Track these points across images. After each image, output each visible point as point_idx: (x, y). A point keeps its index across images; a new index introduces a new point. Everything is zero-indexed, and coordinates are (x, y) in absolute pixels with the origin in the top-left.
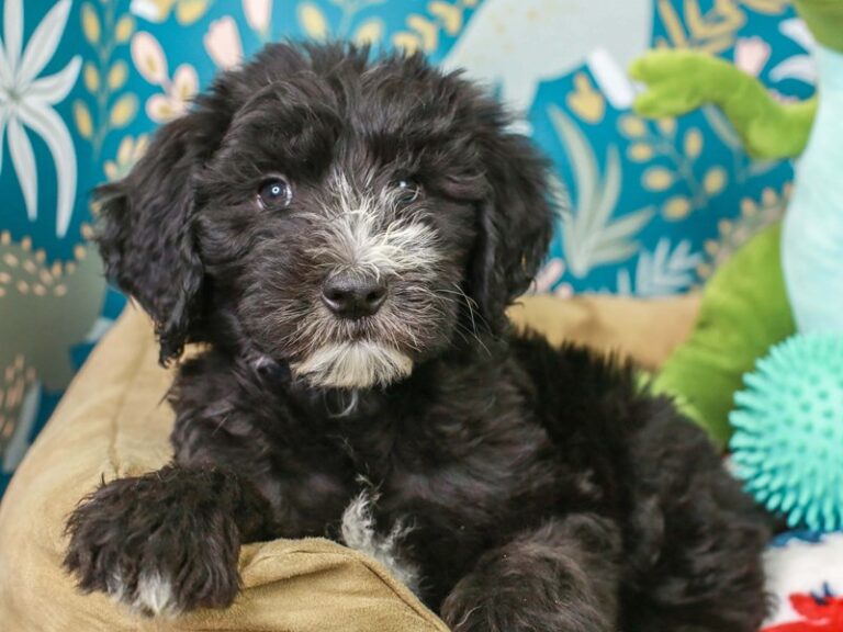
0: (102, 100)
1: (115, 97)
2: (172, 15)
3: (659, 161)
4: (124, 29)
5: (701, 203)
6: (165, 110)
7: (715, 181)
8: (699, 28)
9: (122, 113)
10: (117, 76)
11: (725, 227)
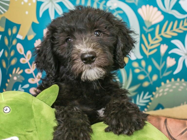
0: (9, 59)
1: (12, 58)
3: (141, 73)
4: (14, 42)
5: (151, 83)
6: (24, 61)
7: (155, 78)
9: (13, 62)
10: (12, 53)
11: (157, 88)
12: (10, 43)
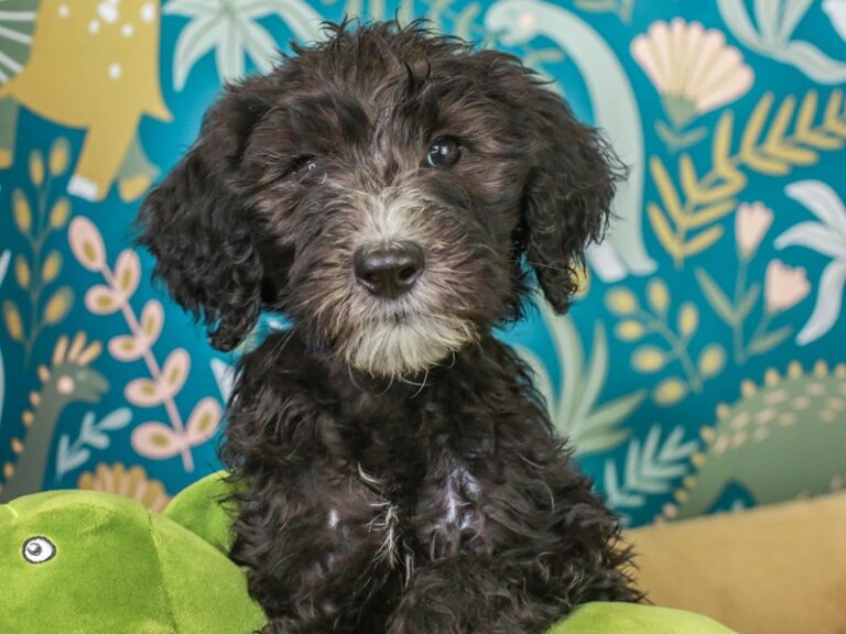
0: (35, 297)
1: (49, 291)
2: (114, 189)
3: (651, 340)
4: (59, 214)
5: (696, 385)
6: (104, 302)
7: (712, 361)
8: (695, 194)
9: (57, 308)
10: (51, 268)
11: (722, 411)
12: (40, 217)
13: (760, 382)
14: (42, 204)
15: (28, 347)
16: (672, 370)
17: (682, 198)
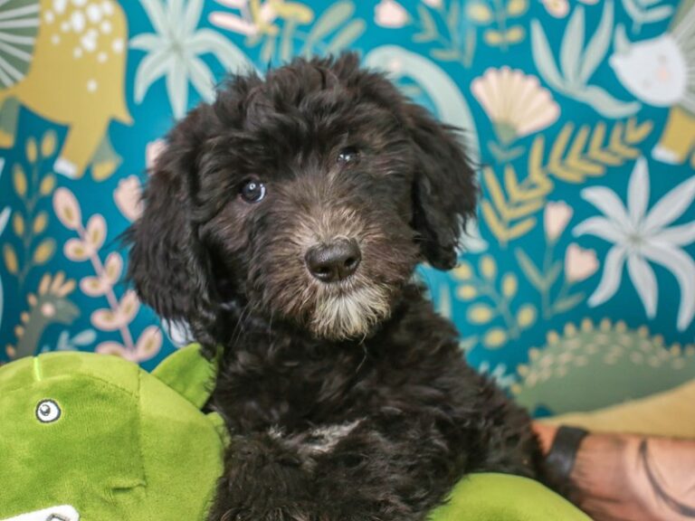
0: (27, 243)
1: (38, 240)
2: (88, 172)
4: (47, 185)
5: (515, 333)
6: (78, 251)
7: (526, 317)
8: (516, 193)
9: (43, 253)
10: (40, 224)
11: (534, 354)
12: (33, 187)
13: (561, 332)
14: (35, 177)
15: (21, 279)
16: (497, 322)
17: (506, 196)
